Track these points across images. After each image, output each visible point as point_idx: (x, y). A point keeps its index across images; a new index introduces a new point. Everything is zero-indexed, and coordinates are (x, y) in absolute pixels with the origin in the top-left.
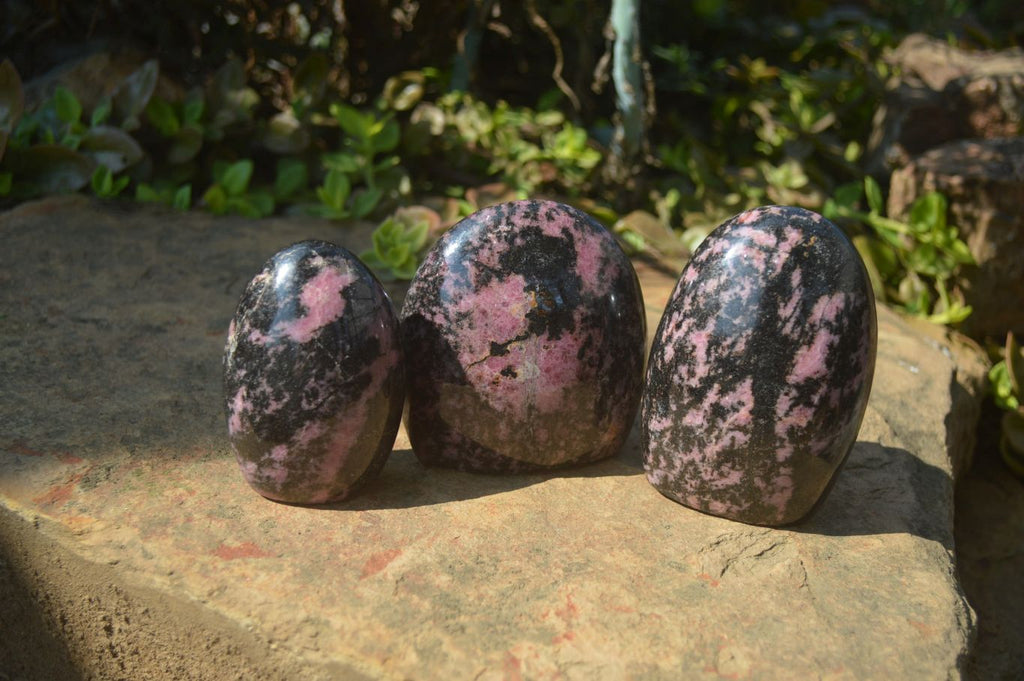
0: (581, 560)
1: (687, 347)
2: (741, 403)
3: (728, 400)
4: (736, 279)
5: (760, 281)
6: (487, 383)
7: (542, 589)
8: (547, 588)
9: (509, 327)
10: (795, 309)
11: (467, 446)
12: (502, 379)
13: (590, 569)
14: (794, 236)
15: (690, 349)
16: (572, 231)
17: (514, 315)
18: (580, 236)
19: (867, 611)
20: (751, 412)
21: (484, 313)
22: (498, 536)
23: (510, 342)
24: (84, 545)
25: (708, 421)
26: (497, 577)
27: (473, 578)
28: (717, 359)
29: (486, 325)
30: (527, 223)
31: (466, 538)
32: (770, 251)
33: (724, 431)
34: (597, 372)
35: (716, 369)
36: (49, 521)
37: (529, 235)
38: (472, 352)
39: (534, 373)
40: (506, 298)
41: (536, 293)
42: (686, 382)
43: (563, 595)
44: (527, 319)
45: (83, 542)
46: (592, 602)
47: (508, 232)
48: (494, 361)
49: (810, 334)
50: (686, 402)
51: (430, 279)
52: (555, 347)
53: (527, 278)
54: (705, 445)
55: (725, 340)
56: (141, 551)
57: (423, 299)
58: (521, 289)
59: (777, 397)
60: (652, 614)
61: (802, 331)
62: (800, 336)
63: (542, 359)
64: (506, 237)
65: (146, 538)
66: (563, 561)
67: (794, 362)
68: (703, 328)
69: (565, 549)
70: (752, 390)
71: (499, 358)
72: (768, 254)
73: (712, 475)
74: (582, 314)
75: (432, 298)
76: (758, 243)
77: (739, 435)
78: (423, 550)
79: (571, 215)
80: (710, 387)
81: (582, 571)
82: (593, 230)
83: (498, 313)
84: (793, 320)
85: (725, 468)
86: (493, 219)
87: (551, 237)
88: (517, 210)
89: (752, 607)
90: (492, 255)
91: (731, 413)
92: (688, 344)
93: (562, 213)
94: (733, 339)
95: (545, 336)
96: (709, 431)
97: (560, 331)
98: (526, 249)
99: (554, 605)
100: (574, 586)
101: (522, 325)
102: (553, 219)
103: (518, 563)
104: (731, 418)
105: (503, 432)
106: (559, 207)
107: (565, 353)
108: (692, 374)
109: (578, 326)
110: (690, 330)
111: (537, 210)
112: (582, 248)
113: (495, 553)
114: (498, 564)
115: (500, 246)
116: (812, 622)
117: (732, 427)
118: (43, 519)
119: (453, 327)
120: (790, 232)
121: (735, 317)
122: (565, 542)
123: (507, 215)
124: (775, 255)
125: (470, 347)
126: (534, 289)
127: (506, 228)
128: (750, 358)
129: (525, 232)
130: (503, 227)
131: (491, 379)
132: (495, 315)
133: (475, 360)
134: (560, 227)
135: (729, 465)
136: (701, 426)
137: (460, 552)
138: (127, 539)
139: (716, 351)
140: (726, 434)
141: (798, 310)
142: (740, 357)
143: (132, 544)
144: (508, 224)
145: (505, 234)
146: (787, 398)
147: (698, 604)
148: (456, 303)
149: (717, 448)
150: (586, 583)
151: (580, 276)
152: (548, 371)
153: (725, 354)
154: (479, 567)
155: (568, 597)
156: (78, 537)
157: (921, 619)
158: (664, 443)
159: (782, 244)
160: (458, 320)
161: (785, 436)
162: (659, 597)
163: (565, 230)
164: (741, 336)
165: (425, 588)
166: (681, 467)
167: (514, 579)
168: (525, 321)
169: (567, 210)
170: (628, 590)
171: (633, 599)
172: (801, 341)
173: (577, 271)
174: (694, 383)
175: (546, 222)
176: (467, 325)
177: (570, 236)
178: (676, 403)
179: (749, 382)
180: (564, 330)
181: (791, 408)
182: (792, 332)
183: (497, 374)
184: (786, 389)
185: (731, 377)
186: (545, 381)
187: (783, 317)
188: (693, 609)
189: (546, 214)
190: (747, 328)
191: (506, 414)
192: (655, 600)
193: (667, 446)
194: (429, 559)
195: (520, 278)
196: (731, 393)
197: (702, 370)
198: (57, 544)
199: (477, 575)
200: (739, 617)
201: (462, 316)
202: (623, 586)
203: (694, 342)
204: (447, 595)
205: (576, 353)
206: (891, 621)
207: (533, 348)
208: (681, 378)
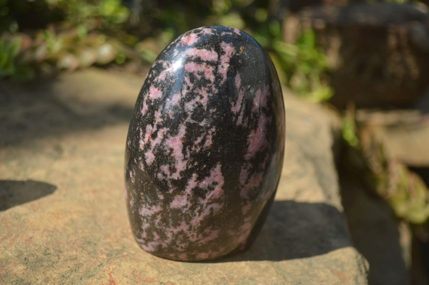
0: (119, 247)
1: (166, 151)
2: (215, 183)
3: (204, 184)
4: (195, 91)
5: (214, 89)
7: (92, 270)
8: (95, 269)
10: (242, 104)
13: (125, 253)
14: (228, 48)
15: (168, 151)
19: (306, 267)
20: (223, 188)
22: (61, 234)
25: (191, 202)
26: (60, 263)
27: (42, 266)
28: (191, 156)
31: (38, 237)
32: (215, 64)
33: (205, 205)
35: (193, 163)
42: (169, 177)
43: (106, 274)
46: (127, 277)
49: (255, 120)
50: (171, 191)
54: (191, 219)
55: (196, 140)
59: (240, 172)
60: (168, 282)
61: (249, 119)
62: (248, 124)
66: (106, 249)
67: (247, 143)
68: (176, 134)
69: (108, 240)
70: (222, 172)
72: (214, 67)
73: (198, 237)
76: (205, 60)
77: (215, 206)
78: (6, 248)
80: (190, 177)
81: (120, 255)
84: (242, 113)
85: (207, 231)
89: (235, 271)
91: (208, 192)
92: (166, 148)
94: (202, 137)
96: (192, 209)
99: (100, 281)
100: (114, 266)
103: (74, 253)
104: (208, 196)
108: (173, 170)
110: (165, 137)
113: (58, 246)
114: (60, 254)
116: (274, 278)
117: (210, 201)
120: (225, 47)
121: (201, 121)
122: (107, 236)
124: (220, 66)
128: (217, 149)
135: (210, 227)
136: (186, 206)
137: (33, 247)
139: (190, 149)
140: (206, 207)
141: (244, 105)
142: (210, 150)
146: (246, 170)
147: (199, 272)
149: (201, 218)
150: (123, 264)
153: (198, 150)
154: (46, 257)
155: (110, 274)
157: (339, 270)
158: (156, 224)
159: (222, 57)
161: (247, 197)
162: (173, 269)
164: (208, 134)
165: (5, 276)
166: (173, 237)
167: (71, 264)
170: (152, 266)
171: (156, 272)
172: (250, 127)
174: (176, 176)
178: (163, 193)
179: (219, 166)
181: (249, 177)
182: (243, 122)
184: (245, 164)
185: (205, 166)
187: (235, 113)
188: (196, 276)
190: (211, 127)
192: (170, 272)
193: (159, 224)
194: (10, 254)
196: (207, 178)
197: (181, 166)
199: (45, 264)
200: (227, 279)
202: (148, 264)
203: (171, 146)
204: (22, 280)
206: (322, 273)
208: (164, 175)
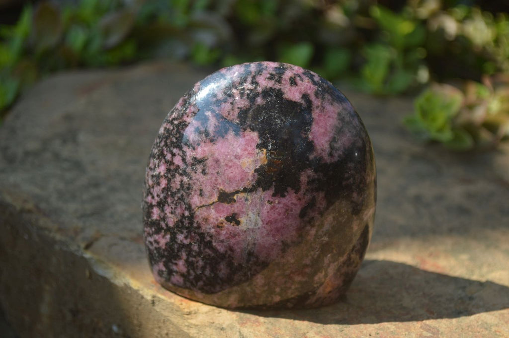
6: (211, 226)
9: (238, 178)
11: (191, 277)
12: (226, 225)
16: (313, 98)
17: (244, 168)
18: (319, 104)
21: (217, 161)
23: (237, 192)
24: (192, 324)
29: (218, 173)
30: (270, 84)
34: (317, 231)
36: (163, 300)
37: (270, 96)
38: (201, 195)
39: (256, 224)
40: (239, 150)
41: (268, 151)
44: (256, 174)
45: (189, 321)
47: (251, 90)
48: (221, 207)
51: (176, 122)
52: (279, 203)
53: (261, 136)
56: (238, 333)
57: (167, 140)
58: (254, 145)
63: (265, 211)
64: (248, 95)
65: (243, 323)
71: (226, 205)
74: (309, 177)
75: (174, 140)
79: (314, 83)
82: (333, 100)
83: (230, 164)
86: (240, 76)
87: (291, 101)
88: (264, 71)
90: (233, 110)
93: (306, 79)
95: (271, 192)
97: (286, 190)
98: (265, 108)
101: (250, 178)
102: (296, 84)
105: (223, 271)
106: (304, 74)
107: (287, 210)
109: (303, 188)
111: (283, 73)
112: (320, 116)
115: (241, 102)
118: (159, 298)
119: (189, 170)
123: (253, 74)
125: (201, 190)
126: (266, 147)
127: (250, 87)
129: (266, 93)
130: (248, 86)
131: (216, 223)
132: (227, 165)
133: (204, 203)
134: (300, 93)
138: (227, 323)
143: (231, 327)
144: (252, 83)
145: (248, 92)
148: (194, 149)
151: (312, 142)
152: (269, 223)
156: (186, 316)
160: (193, 165)
163: (305, 96)
168: (253, 175)
169: (311, 77)
173: (310, 136)
175: (288, 86)
176: (201, 171)
177: (309, 103)
180: (289, 189)
183: (222, 219)
186: (265, 232)
189: (291, 78)
191: (227, 256)
195: (255, 135)
198: (169, 320)
201: (197, 161)
205: (298, 212)
207: (258, 201)
